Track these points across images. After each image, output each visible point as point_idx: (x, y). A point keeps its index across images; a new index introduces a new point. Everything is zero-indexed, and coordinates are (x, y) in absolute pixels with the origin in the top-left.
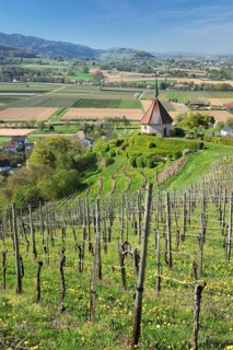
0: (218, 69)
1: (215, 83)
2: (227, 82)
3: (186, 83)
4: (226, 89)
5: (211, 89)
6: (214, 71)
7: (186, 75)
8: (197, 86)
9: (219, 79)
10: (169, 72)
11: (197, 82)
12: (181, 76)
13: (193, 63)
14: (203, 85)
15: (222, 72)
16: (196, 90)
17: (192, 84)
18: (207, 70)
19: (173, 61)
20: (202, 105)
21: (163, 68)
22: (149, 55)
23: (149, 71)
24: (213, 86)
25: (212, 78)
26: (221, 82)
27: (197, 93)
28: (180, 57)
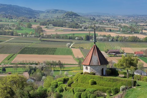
0: (128, 25)
1: (127, 36)
2: (135, 35)
3: (105, 36)
4: (135, 40)
5: (124, 41)
6: (125, 27)
7: (105, 30)
8: (113, 38)
9: (129, 33)
10: (91, 27)
11: (113, 35)
12: (101, 31)
13: (109, 21)
14: (118, 37)
15: (131, 28)
16: (112, 41)
17: (110, 36)
18: (120, 26)
19: (94, 19)
21: (87, 24)
22: (76, 15)
23: (76, 26)
24: (125, 38)
25: (124, 32)
26: (131, 35)
27: (113, 43)
28: (99, 16)
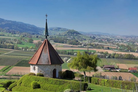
0: (125, 44)
1: (123, 53)
2: (131, 53)
3: (102, 53)
4: (131, 58)
5: (120, 58)
6: (122, 45)
7: (103, 48)
8: (110, 55)
9: (126, 51)
10: (90, 45)
11: (110, 52)
12: (99, 48)
13: (108, 40)
14: (115, 54)
15: (128, 46)
16: (109, 57)
17: (107, 53)
18: (118, 45)
19: (94, 38)
20: (113, 68)
21: (86, 42)
22: (77, 33)
23: (76, 43)
24: (121, 55)
25: (121, 50)
26: (127, 53)
27: (109, 59)
28: (99, 35)
